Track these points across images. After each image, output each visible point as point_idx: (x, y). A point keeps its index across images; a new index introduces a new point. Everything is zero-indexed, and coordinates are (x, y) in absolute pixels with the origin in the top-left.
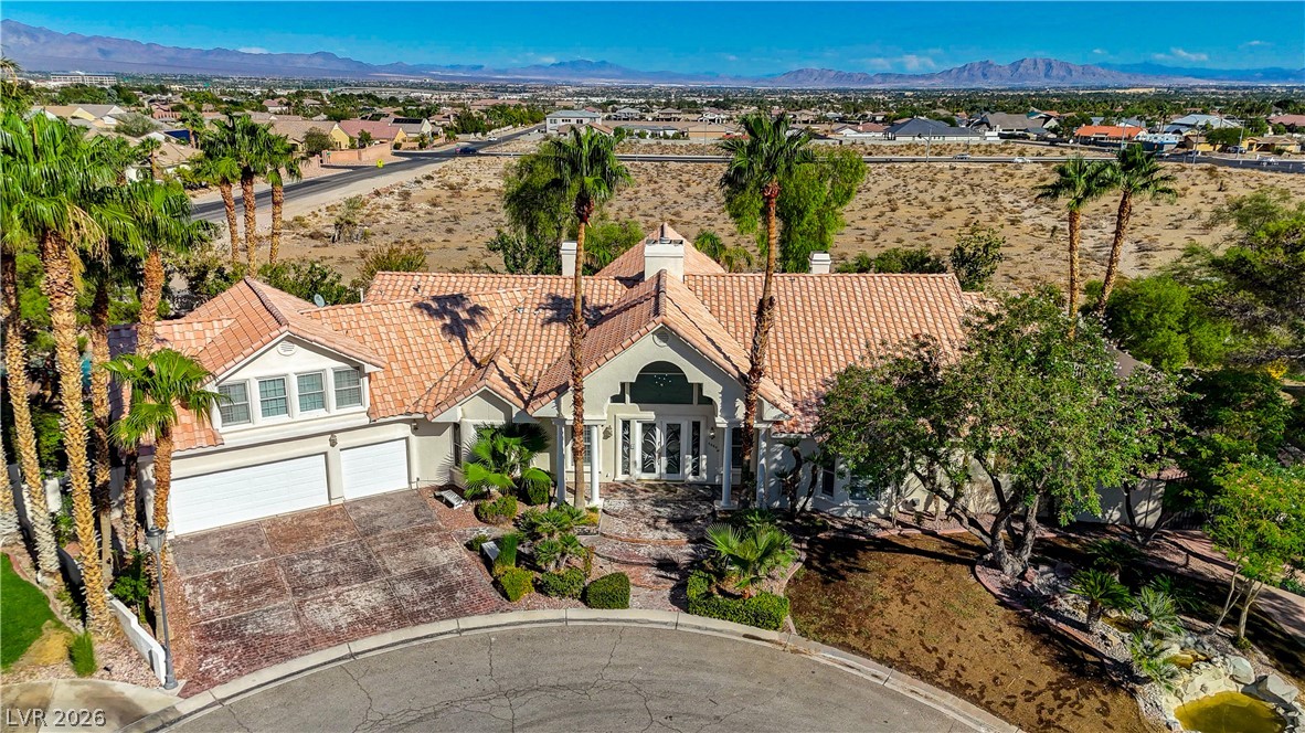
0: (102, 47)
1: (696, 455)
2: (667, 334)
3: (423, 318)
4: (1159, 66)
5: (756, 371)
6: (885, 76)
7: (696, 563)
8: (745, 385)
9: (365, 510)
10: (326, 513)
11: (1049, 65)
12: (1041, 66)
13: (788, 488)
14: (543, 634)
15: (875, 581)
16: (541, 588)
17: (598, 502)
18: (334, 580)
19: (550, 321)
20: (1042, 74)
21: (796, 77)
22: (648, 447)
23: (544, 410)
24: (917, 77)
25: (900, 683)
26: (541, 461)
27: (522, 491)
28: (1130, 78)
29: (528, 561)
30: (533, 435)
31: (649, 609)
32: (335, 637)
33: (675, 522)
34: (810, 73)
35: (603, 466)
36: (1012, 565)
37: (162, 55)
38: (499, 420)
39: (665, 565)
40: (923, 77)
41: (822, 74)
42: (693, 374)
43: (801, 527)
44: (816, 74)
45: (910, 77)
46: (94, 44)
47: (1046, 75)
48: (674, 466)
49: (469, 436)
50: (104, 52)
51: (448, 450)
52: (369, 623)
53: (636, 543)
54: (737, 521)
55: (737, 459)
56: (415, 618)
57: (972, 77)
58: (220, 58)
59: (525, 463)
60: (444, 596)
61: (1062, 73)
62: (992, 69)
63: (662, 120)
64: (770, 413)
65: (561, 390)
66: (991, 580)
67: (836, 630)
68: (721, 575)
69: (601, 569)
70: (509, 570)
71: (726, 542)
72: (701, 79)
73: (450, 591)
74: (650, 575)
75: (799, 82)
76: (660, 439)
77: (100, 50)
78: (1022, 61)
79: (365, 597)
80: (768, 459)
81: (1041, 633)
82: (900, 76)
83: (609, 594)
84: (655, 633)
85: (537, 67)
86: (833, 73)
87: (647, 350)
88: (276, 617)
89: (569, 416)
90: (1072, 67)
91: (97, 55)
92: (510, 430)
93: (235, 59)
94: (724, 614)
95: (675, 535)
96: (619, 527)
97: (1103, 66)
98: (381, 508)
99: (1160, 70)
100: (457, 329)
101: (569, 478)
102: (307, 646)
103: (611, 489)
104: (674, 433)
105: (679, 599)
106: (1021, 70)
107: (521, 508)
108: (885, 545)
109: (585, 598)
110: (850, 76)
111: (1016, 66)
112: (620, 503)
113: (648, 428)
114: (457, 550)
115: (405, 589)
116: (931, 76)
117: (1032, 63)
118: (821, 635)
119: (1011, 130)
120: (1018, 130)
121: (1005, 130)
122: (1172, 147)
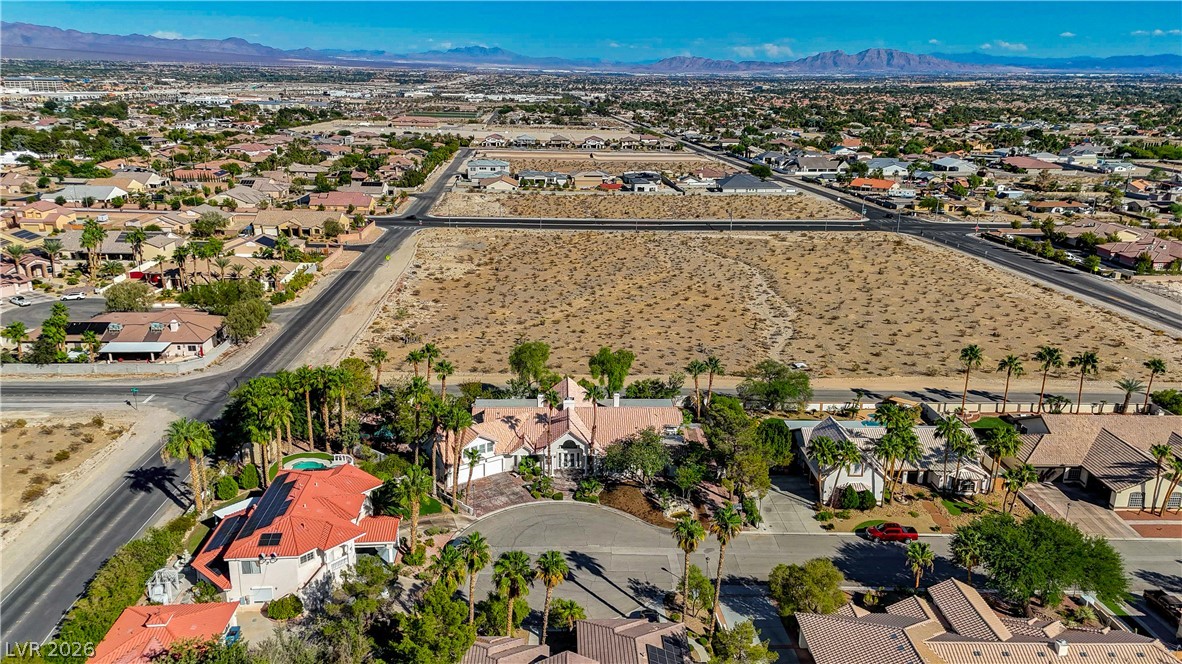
0: (25, 34)
1: (578, 461)
2: (570, 434)
3: (503, 424)
4: (985, 56)
5: (593, 443)
6: (749, 64)
7: (578, 490)
8: (590, 445)
9: (494, 478)
10: (484, 479)
11: (890, 55)
12: (884, 56)
13: (601, 470)
14: (545, 505)
15: (618, 492)
16: (543, 496)
17: (553, 475)
18: (494, 495)
19: (537, 423)
20: (885, 63)
21: (670, 63)
22: (566, 460)
23: (540, 453)
24: (776, 64)
25: (619, 512)
26: (538, 464)
27: (534, 472)
28: (960, 67)
29: (539, 490)
30: (536, 458)
31: (568, 500)
32: (501, 507)
33: (574, 480)
34: (682, 60)
35: (554, 465)
36: (648, 488)
37: (80, 40)
38: (527, 454)
39: (571, 490)
40: (781, 64)
41: (694, 61)
42: (577, 443)
43: (603, 480)
44: (688, 62)
45: (771, 64)
46: (16, 30)
47: (889, 64)
48: (573, 465)
49: (519, 459)
50: (27, 39)
51: (513, 462)
52: (507, 504)
53: (564, 485)
54: (587, 480)
55: (588, 463)
56: (516, 503)
57: (824, 67)
58: (138, 43)
59: (533, 465)
60: (521, 499)
61: (903, 62)
62: (842, 58)
63: (554, 145)
64: (596, 452)
65: (545, 447)
66: (643, 491)
67: (608, 503)
68: (584, 492)
69: (556, 492)
70: (535, 492)
71: (585, 485)
72: (583, 65)
73: (522, 497)
74: (567, 493)
75: (674, 69)
76: (569, 457)
77: (23, 37)
78: (867, 51)
79: (504, 499)
80: (596, 463)
81: (649, 501)
82: (762, 64)
83: (559, 497)
84: (569, 505)
85: (437, 52)
86: (701, 62)
87: (566, 437)
88: (485, 503)
89: (547, 454)
90: (911, 58)
91: (20, 41)
92: (530, 456)
93: (150, 45)
94: (584, 500)
95: (573, 483)
96: (559, 481)
97: (937, 55)
98: (497, 477)
99: (987, 60)
100: (512, 427)
101: (546, 468)
102: (496, 509)
103: (556, 471)
104: (572, 455)
105: (574, 498)
106: (866, 59)
107: (534, 477)
108: (624, 484)
109: (553, 498)
110: (718, 63)
111: (862, 55)
112: (559, 475)
113: (566, 455)
114: (520, 488)
115: (511, 497)
116: (788, 64)
117: (876, 52)
118: (605, 504)
119: (815, 170)
120: (820, 170)
121: (810, 170)
122: (902, 206)
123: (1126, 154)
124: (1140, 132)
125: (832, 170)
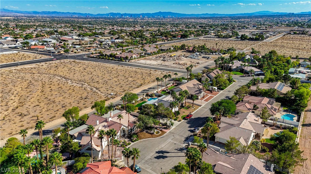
119: (9, 45)
120: (11, 45)
121: (7, 45)
122: (57, 52)
123: (82, 36)
124: (74, 30)
125: (14, 44)
